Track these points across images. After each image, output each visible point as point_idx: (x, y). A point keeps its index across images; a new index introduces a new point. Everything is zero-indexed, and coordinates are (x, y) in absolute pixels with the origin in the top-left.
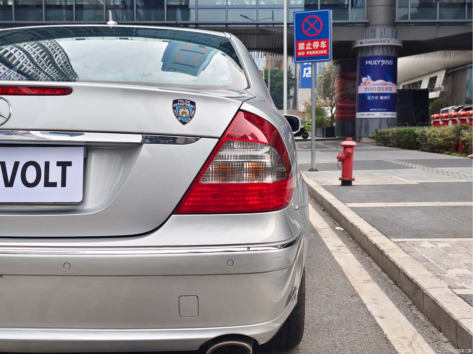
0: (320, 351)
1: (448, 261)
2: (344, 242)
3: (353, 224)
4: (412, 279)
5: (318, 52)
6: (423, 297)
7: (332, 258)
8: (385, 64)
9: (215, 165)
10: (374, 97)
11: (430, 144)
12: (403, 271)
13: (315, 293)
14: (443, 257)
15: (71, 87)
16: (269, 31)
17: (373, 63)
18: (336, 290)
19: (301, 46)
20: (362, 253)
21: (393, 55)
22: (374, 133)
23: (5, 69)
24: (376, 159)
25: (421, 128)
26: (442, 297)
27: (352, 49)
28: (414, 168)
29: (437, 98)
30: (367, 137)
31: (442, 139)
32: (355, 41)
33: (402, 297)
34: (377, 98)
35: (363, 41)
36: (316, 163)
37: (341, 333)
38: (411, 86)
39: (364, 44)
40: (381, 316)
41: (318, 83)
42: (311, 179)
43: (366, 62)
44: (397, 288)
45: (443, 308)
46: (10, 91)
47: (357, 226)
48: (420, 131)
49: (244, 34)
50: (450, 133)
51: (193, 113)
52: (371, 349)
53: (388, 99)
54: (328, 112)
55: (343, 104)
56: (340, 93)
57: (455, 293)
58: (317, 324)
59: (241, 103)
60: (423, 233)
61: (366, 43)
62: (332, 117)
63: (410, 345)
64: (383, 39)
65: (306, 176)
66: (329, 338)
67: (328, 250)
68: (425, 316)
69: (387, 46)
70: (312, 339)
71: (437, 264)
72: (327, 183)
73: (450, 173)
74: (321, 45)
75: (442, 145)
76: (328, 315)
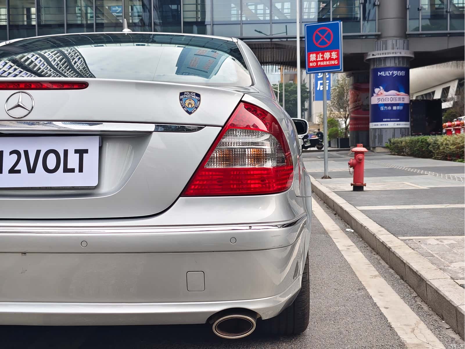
0: (326, 337)
1: (452, 255)
2: (353, 242)
3: (362, 224)
4: (416, 272)
5: (329, 62)
6: (426, 288)
7: (341, 256)
8: (397, 74)
9: (219, 152)
10: (387, 107)
11: (443, 152)
12: (408, 265)
13: (323, 287)
14: (448, 253)
15: (87, 82)
16: (282, 45)
17: (385, 74)
18: (344, 284)
19: (313, 57)
20: (371, 252)
21: (405, 66)
22: (388, 143)
23: (27, 74)
24: (388, 167)
25: (434, 136)
26: (444, 287)
27: (364, 61)
28: (426, 174)
29: (451, 107)
30: (381, 147)
31: (454, 147)
32: (367, 53)
33: (407, 289)
34: (390, 108)
35: (374, 53)
36: (329, 171)
37: (347, 322)
38: (424, 96)
39: (376, 55)
40: (386, 307)
41: (332, 95)
42: (324, 186)
43: (379, 73)
44: (403, 282)
45: (444, 296)
46: (33, 86)
47: (366, 226)
48: (433, 140)
49: (259, 48)
50: (462, 141)
51: (198, 103)
52: (375, 335)
53: (401, 109)
54: (342, 123)
55: (356, 115)
56: (354, 104)
57: (457, 283)
58: (324, 314)
59: (243, 94)
60: (430, 231)
61: (378, 54)
62: (346, 128)
63: (413, 331)
64: (394, 51)
65: (319, 183)
66: (335, 326)
67: (338, 249)
68: (429, 307)
69: (399, 57)
70: (319, 327)
71: (442, 258)
72: (339, 189)
73: (461, 179)
74: (332, 55)
75: (454, 153)
76: (335, 306)
